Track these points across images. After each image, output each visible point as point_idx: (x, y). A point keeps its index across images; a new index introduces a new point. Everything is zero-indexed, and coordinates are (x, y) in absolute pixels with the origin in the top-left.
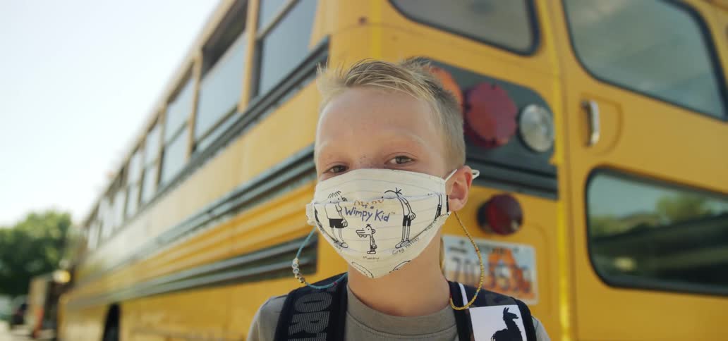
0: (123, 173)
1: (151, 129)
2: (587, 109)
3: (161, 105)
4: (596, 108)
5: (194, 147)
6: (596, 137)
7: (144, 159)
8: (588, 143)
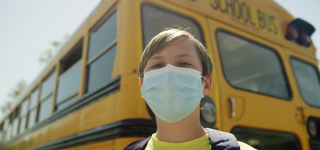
0: (18, 110)
1: (33, 91)
2: (230, 101)
3: (39, 81)
4: (233, 101)
5: (56, 108)
6: (234, 114)
7: (29, 105)
8: (230, 116)
